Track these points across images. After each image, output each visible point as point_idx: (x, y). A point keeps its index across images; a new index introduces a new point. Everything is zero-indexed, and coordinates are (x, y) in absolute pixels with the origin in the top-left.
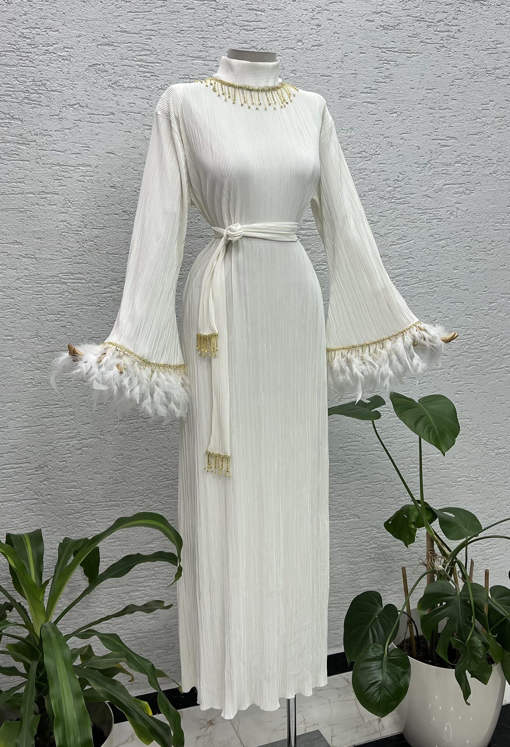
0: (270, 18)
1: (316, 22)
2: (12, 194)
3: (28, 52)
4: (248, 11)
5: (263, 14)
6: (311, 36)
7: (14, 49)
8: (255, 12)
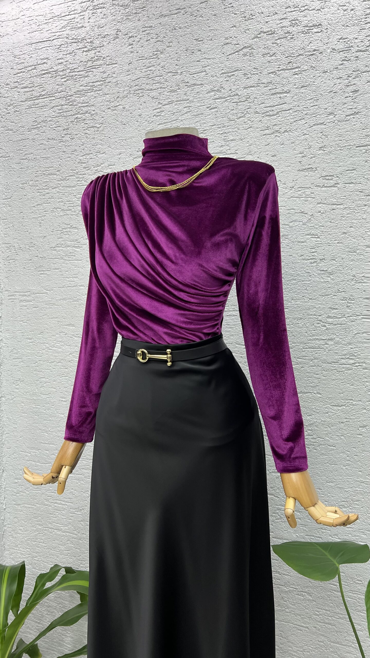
0: (296, 97)
1: (352, 88)
2: (70, 287)
3: (83, 174)
4: (272, 96)
5: (288, 95)
6: (345, 106)
7: (75, 173)
8: (279, 96)
